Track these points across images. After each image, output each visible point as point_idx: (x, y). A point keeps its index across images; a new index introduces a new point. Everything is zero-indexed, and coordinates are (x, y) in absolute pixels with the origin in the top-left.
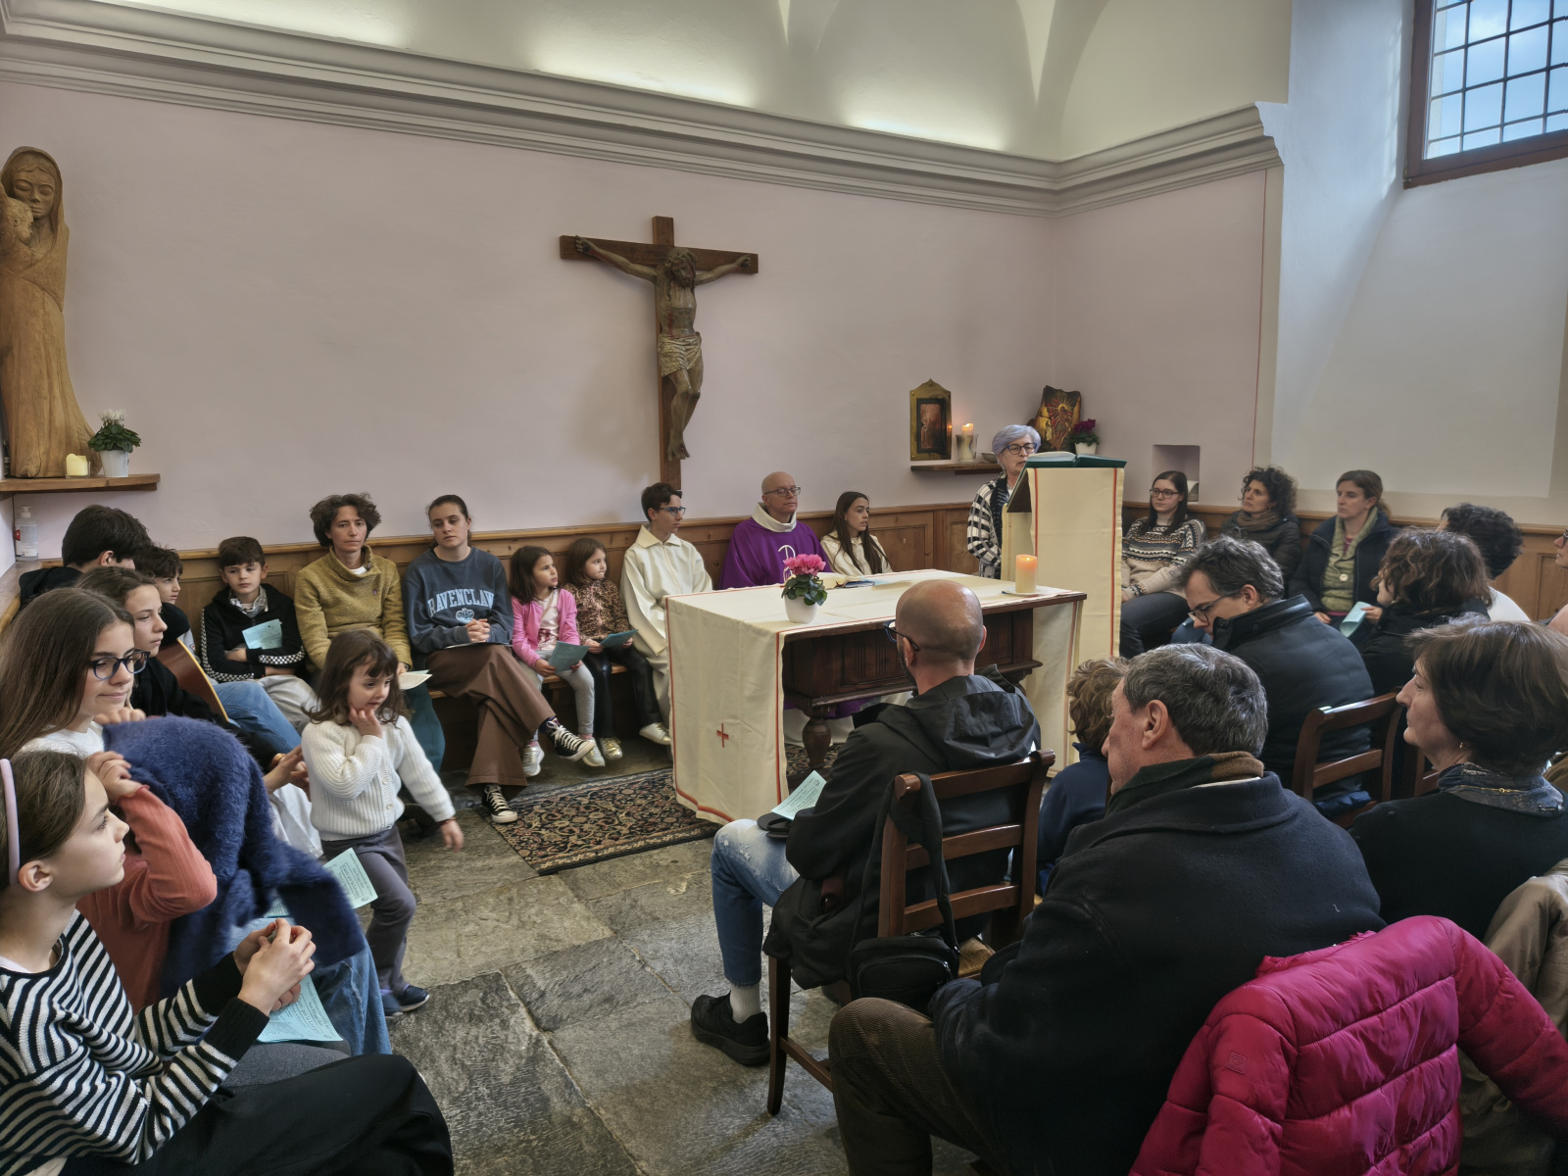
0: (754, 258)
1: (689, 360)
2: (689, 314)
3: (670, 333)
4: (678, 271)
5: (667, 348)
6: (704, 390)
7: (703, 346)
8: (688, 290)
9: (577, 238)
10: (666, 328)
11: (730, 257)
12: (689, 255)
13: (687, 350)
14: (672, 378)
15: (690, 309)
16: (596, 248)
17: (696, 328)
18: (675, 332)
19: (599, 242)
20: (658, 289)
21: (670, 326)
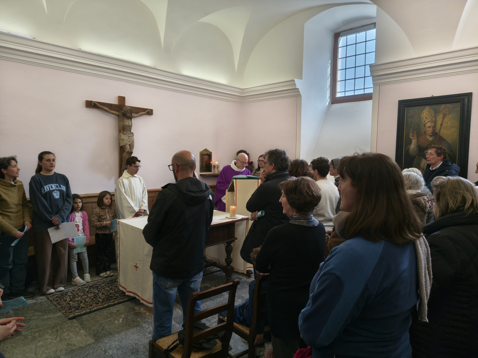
0: (152, 110)
1: (129, 141)
2: (130, 127)
3: (123, 133)
4: (126, 114)
5: (122, 137)
6: (134, 151)
7: (134, 137)
8: (130, 119)
9: (91, 101)
10: (122, 131)
11: (144, 110)
12: (130, 109)
13: (129, 138)
14: (123, 147)
15: (130, 125)
16: (98, 105)
17: (132, 131)
18: (125, 132)
19: (99, 103)
20: (120, 119)
21: (123, 130)
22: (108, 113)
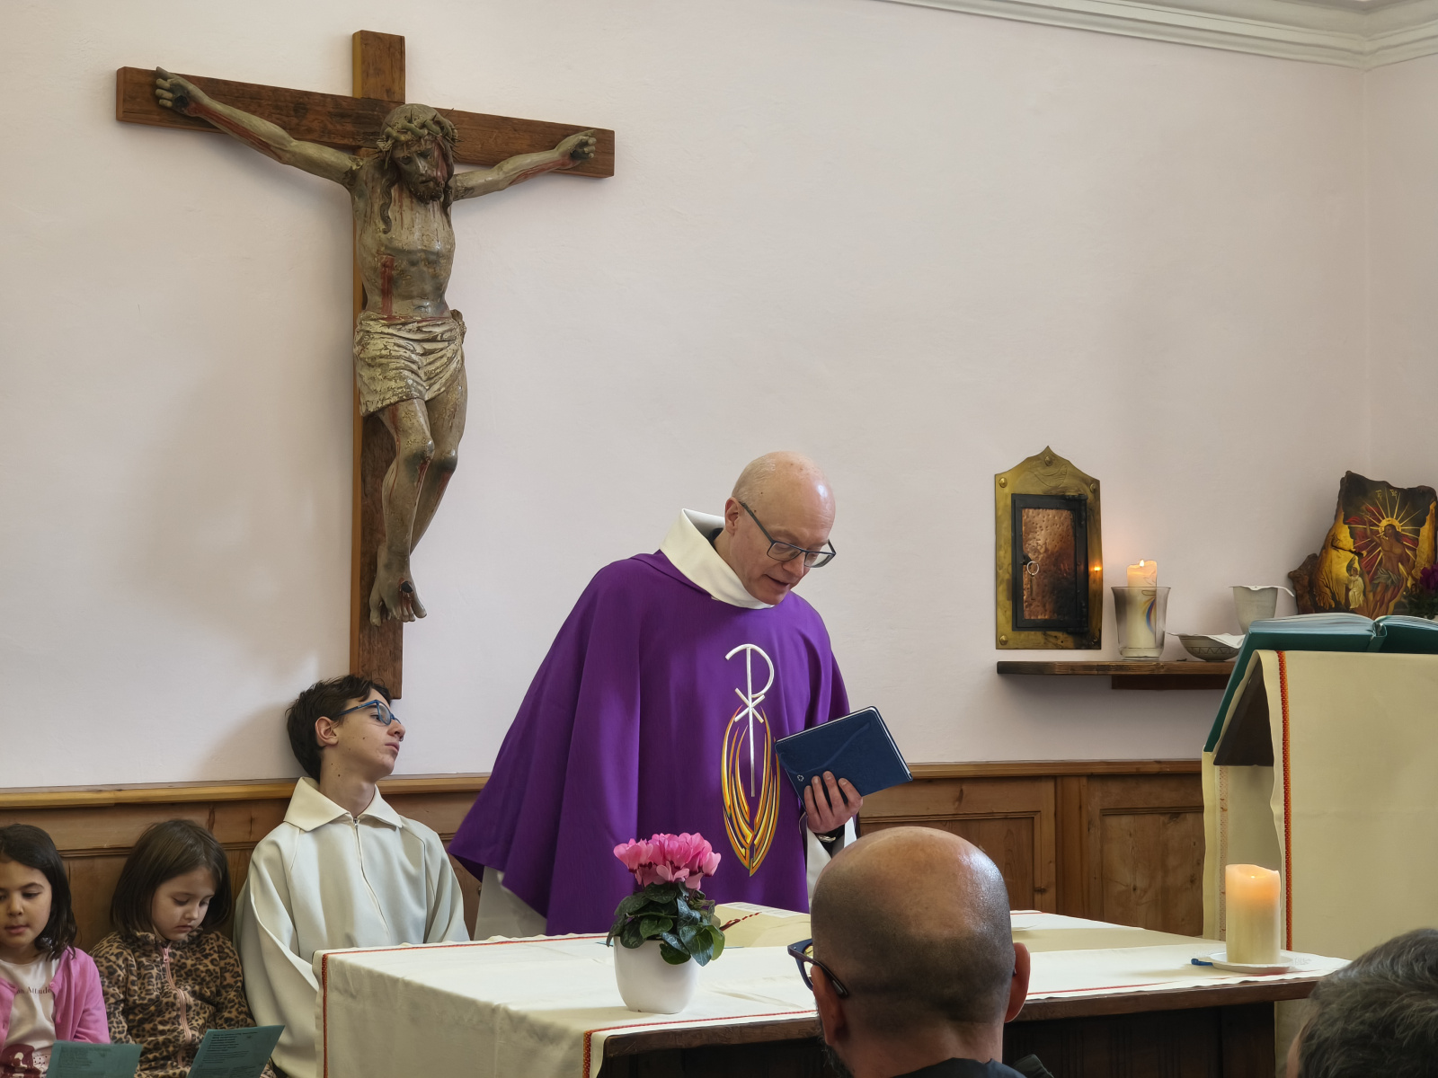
0: (605, 139)
1: (430, 378)
2: (436, 266)
3: (387, 309)
4: (409, 160)
5: (376, 346)
6: (468, 452)
7: (470, 346)
8: (435, 207)
9: (159, 74)
10: (375, 298)
11: (545, 135)
12: (438, 123)
13: (426, 353)
14: (385, 418)
15: (438, 254)
16: (207, 100)
17: (452, 299)
18: (398, 307)
19: (212, 85)
20: (361, 204)
21: (386, 293)
22: (280, 159)
